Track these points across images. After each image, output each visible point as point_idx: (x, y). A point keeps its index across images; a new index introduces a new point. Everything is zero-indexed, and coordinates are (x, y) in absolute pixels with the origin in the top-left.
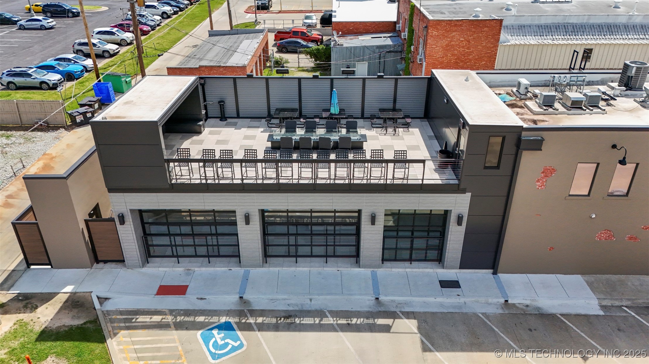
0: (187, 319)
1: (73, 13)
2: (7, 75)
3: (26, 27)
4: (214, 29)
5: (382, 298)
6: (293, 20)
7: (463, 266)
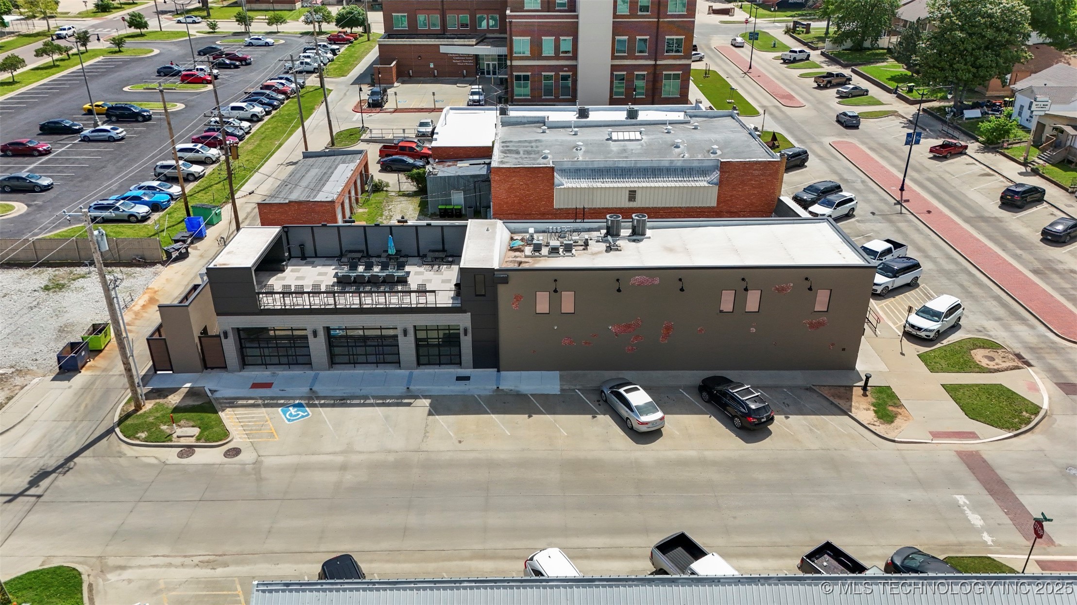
0: (272, 402)
1: (144, 116)
2: (95, 208)
3: (91, 138)
4: (309, 150)
5: (411, 387)
6: (404, 130)
7: (475, 366)
